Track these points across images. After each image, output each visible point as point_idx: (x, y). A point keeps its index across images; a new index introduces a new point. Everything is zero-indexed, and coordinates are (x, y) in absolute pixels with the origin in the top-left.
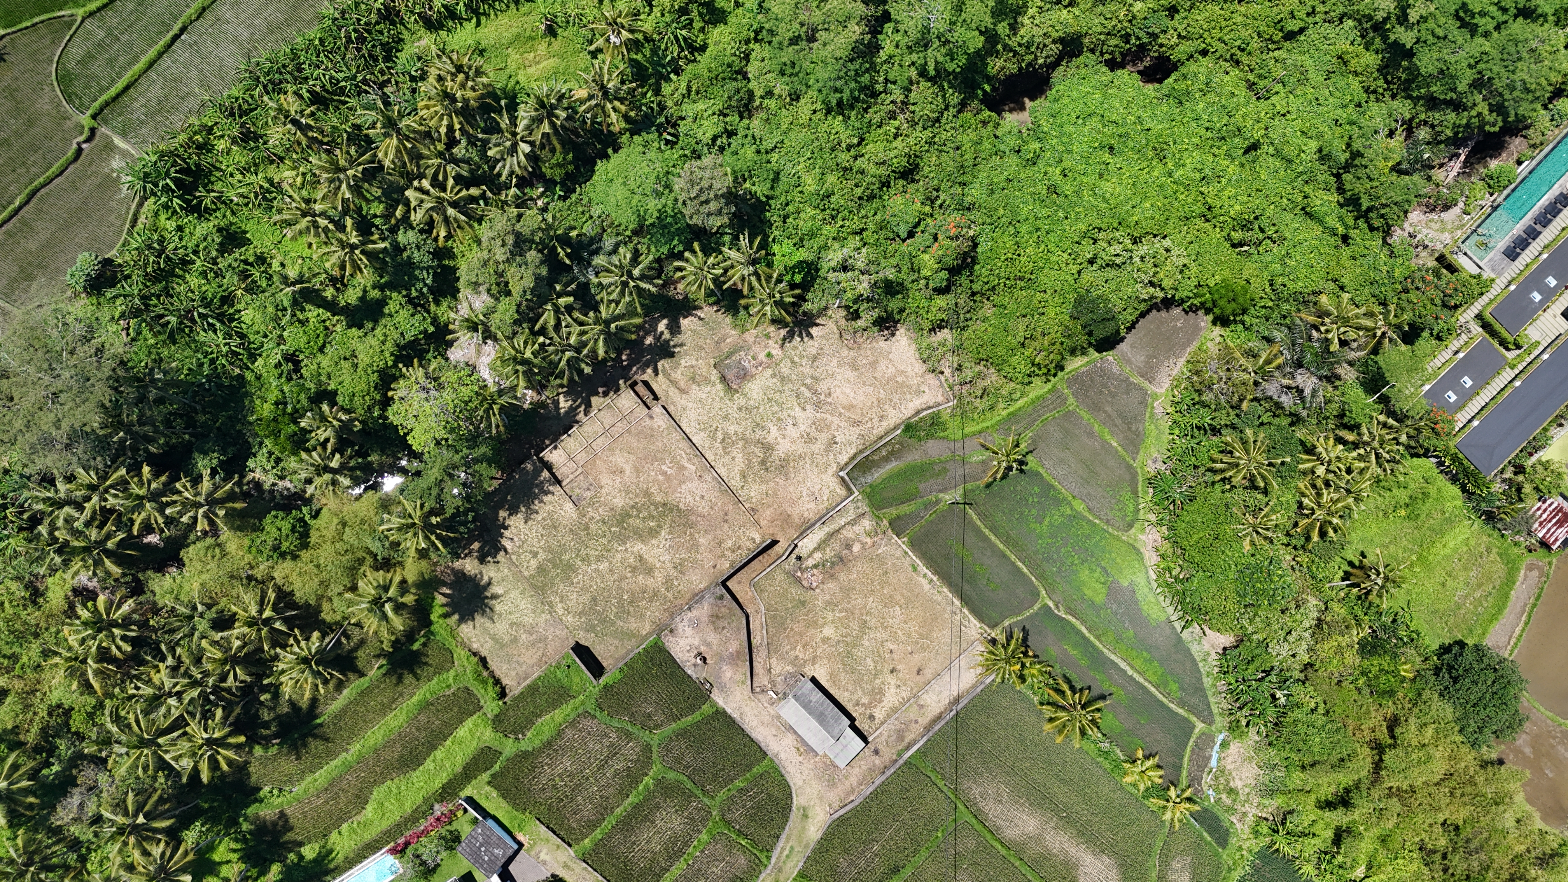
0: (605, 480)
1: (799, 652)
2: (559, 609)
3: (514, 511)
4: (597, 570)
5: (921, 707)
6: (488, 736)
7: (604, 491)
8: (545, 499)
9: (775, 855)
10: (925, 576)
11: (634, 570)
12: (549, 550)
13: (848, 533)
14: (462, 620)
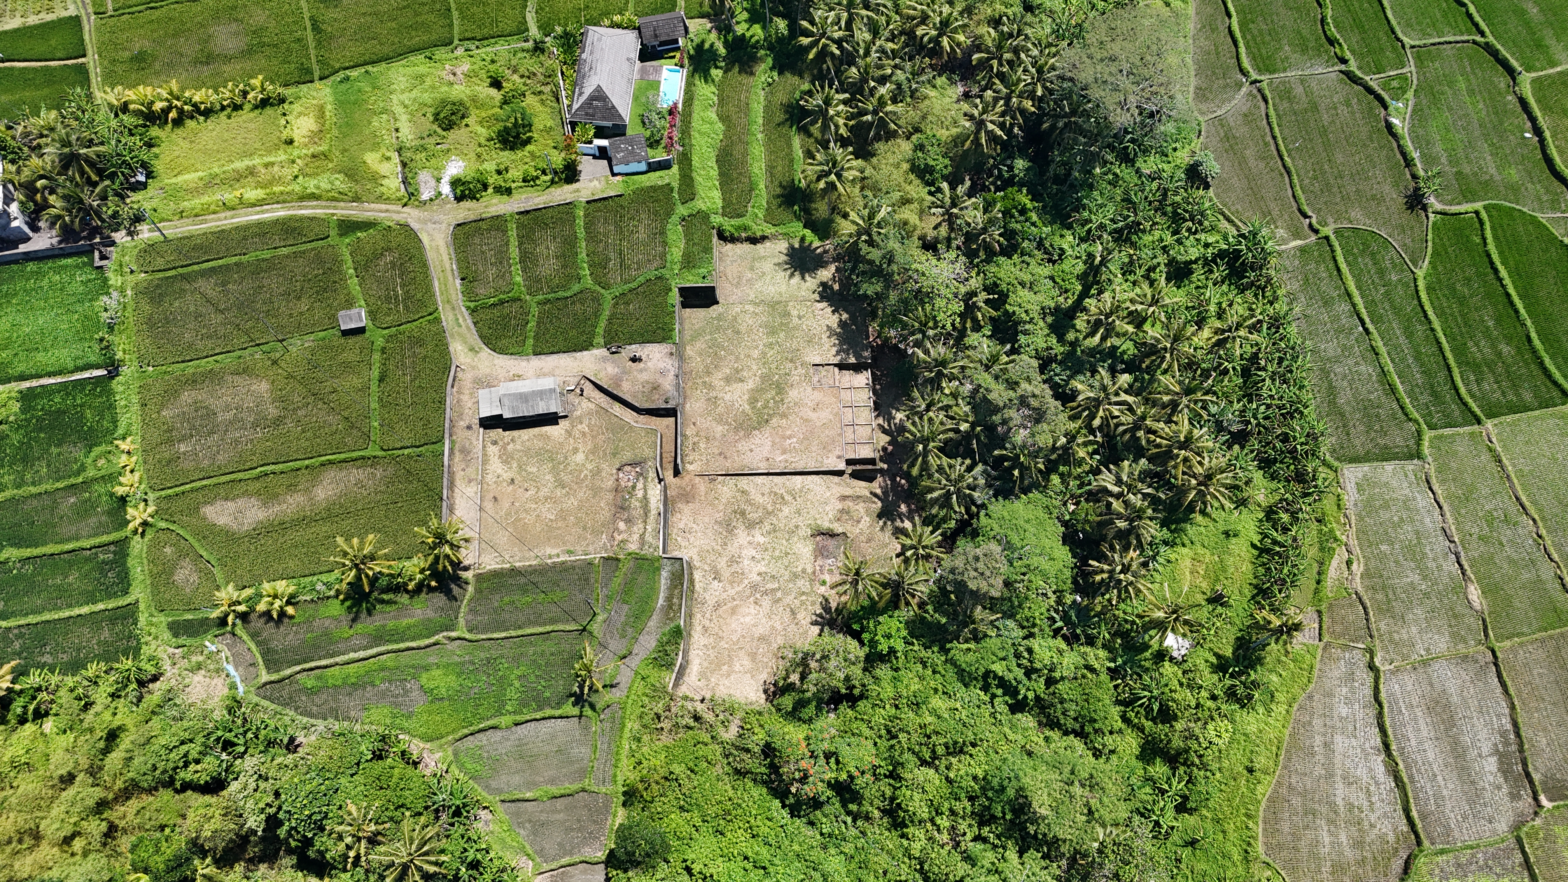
0: (817, 396)
1: (584, 427)
2: (751, 308)
3: (842, 324)
4: (757, 347)
5: (470, 481)
6: (699, 204)
7: (809, 389)
8: (835, 349)
9: (466, 313)
10: (558, 556)
11: (737, 371)
12: (795, 328)
13: (638, 528)
14: (792, 247)
